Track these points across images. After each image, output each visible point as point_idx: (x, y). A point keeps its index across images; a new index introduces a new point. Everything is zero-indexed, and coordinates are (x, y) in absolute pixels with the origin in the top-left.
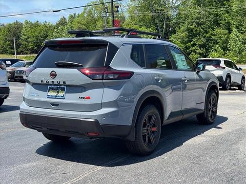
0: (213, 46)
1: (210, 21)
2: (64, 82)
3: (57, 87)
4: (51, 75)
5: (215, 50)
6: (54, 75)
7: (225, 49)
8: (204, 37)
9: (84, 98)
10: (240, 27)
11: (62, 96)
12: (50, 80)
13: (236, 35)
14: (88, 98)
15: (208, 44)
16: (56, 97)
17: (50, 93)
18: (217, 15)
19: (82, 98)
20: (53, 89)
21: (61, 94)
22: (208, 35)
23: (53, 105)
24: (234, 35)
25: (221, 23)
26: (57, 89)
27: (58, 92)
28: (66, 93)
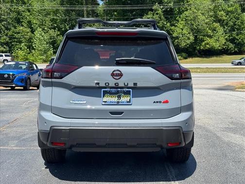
0: (16, 45)
1: (11, 18)
2: (135, 84)
3: (117, 91)
4: (113, 75)
5: (21, 49)
6: (117, 75)
7: (30, 48)
8: (6, 35)
9: (160, 102)
10: (43, 27)
11: (127, 102)
12: (112, 82)
13: (41, 34)
14: (167, 102)
15: (11, 42)
16: (118, 103)
17: (105, 99)
18: (19, 13)
19: (157, 102)
20: (111, 93)
21: (125, 99)
22: (10, 33)
23: (113, 113)
24: (39, 34)
25: (23, 21)
26: (118, 92)
27: (119, 97)
28: (132, 97)
